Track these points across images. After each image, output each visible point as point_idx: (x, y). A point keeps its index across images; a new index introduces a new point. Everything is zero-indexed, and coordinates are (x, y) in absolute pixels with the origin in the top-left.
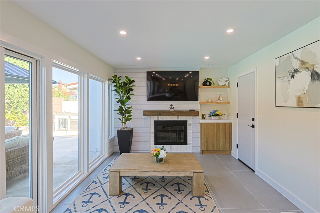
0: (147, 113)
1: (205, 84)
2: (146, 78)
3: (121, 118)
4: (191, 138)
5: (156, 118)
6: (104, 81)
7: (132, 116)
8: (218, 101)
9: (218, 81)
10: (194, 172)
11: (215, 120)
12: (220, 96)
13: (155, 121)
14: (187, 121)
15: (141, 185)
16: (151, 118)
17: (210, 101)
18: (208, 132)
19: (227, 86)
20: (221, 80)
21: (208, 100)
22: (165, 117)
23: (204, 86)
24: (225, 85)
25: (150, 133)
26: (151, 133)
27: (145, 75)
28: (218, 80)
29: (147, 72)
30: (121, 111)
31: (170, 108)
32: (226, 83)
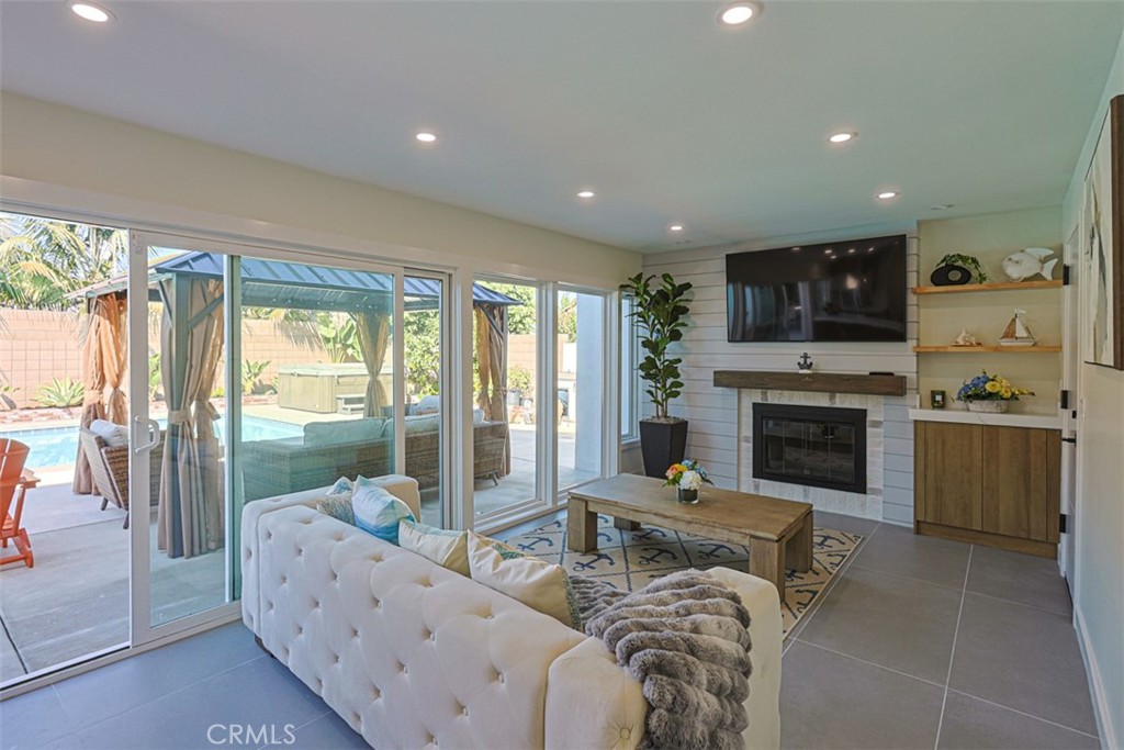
0: (724, 379)
1: (940, 277)
2: (725, 274)
3: (653, 390)
4: (882, 470)
5: (756, 396)
6: (610, 293)
7: (681, 385)
8: (1005, 343)
9: (1006, 263)
10: (752, 536)
11: (981, 415)
12: (1014, 320)
13: (754, 404)
14: (865, 411)
15: (645, 549)
16: (743, 395)
17: (962, 343)
18: (943, 455)
19: (1049, 278)
20: (1015, 257)
21: (958, 337)
22: (786, 393)
23: (937, 285)
24: (1038, 277)
25: (739, 441)
26: (742, 438)
27: (722, 265)
28: (1004, 260)
29: (727, 256)
30: (649, 369)
31: (799, 364)
32: (1042, 268)
